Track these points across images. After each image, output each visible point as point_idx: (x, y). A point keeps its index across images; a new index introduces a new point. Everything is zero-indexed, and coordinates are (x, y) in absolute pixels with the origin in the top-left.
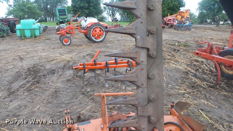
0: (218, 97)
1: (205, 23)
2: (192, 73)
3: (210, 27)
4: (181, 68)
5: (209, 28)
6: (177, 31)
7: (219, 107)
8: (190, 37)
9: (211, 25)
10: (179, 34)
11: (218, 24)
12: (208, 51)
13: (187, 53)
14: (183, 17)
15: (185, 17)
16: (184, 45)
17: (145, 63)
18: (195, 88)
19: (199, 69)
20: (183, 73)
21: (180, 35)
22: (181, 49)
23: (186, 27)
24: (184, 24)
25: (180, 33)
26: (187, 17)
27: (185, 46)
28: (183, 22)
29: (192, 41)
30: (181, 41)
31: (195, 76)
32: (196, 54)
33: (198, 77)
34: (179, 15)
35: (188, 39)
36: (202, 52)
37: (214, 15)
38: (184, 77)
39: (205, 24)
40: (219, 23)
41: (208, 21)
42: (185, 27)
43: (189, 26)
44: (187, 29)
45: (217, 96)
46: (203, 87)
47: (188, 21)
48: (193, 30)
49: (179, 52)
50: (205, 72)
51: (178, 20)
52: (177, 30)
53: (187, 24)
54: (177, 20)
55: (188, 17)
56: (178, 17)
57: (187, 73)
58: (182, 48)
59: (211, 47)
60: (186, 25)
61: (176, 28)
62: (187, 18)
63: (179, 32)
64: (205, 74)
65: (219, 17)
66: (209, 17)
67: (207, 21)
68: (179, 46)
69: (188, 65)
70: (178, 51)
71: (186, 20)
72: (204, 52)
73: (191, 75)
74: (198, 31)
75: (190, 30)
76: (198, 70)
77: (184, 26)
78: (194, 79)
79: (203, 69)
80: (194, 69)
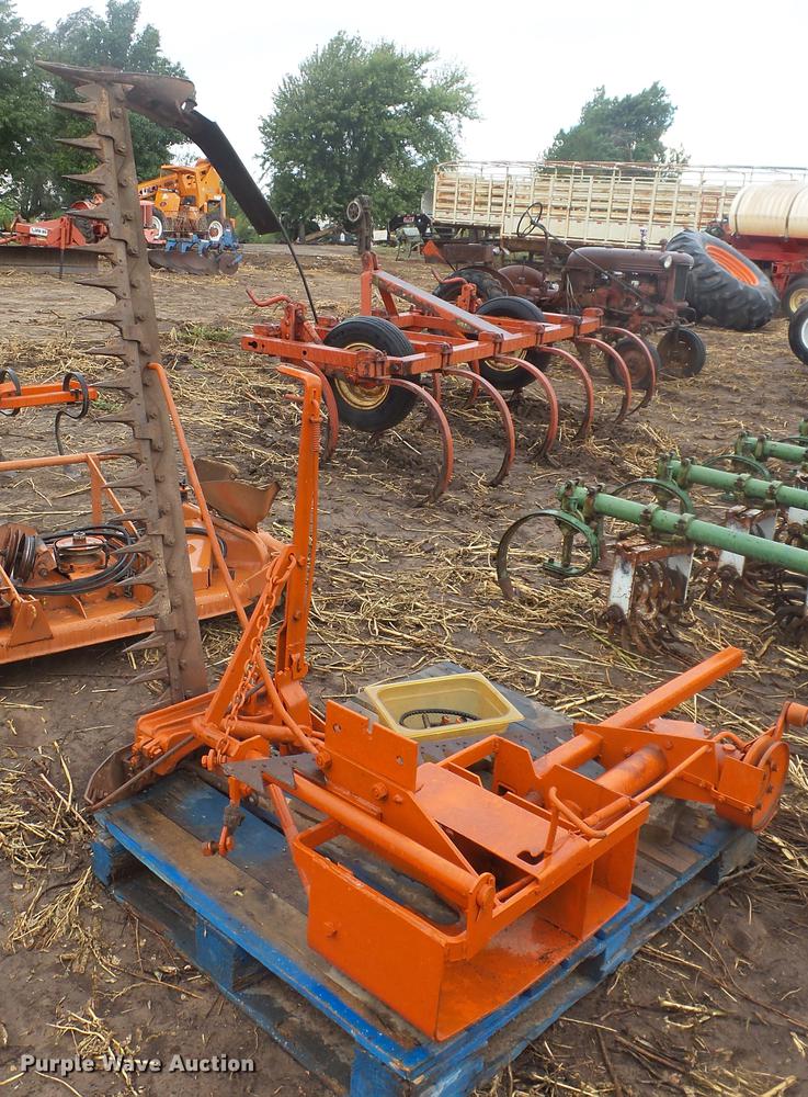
0: (334, 490)
1: (307, 234)
2: (247, 432)
3: (327, 258)
4: (204, 420)
5: (326, 262)
6: (166, 278)
7: (336, 511)
8: (234, 302)
9: (336, 247)
10: (179, 291)
11: (364, 243)
12: (290, 330)
13: (221, 366)
14: (188, 200)
15: (202, 202)
16: (208, 338)
17: (124, 262)
18: (261, 476)
19: (276, 420)
20: (215, 435)
21: (185, 296)
22: (196, 356)
23: (211, 257)
24: (201, 236)
25: (183, 288)
26: (210, 202)
27: (211, 340)
28: (193, 230)
29: (246, 320)
30: (194, 320)
31: (260, 440)
32: (250, 344)
33: (268, 444)
34: (168, 185)
35: (226, 311)
36: (268, 336)
37: (345, 195)
38: (219, 449)
39: (308, 243)
40: (366, 233)
41: (322, 224)
42: (205, 251)
43: (228, 247)
44: (217, 264)
45: (332, 486)
46: (287, 471)
47: (215, 224)
48: (247, 270)
49: (189, 366)
50: (296, 424)
51: (166, 215)
52: (169, 270)
53: (216, 239)
54: (159, 215)
55: (218, 198)
56: (165, 196)
57: (228, 435)
58: (200, 348)
59: (297, 316)
60: (211, 246)
61: (159, 261)
62: (213, 208)
63: (180, 280)
64: (294, 430)
65: (362, 202)
66: (322, 200)
67: (316, 228)
68: (187, 341)
69: (229, 411)
70: (185, 360)
71: (210, 218)
72: (276, 336)
73: (244, 441)
74: (270, 275)
75: (231, 269)
76: (270, 420)
77: (200, 248)
78: (256, 451)
79: (289, 417)
80: (254, 421)
